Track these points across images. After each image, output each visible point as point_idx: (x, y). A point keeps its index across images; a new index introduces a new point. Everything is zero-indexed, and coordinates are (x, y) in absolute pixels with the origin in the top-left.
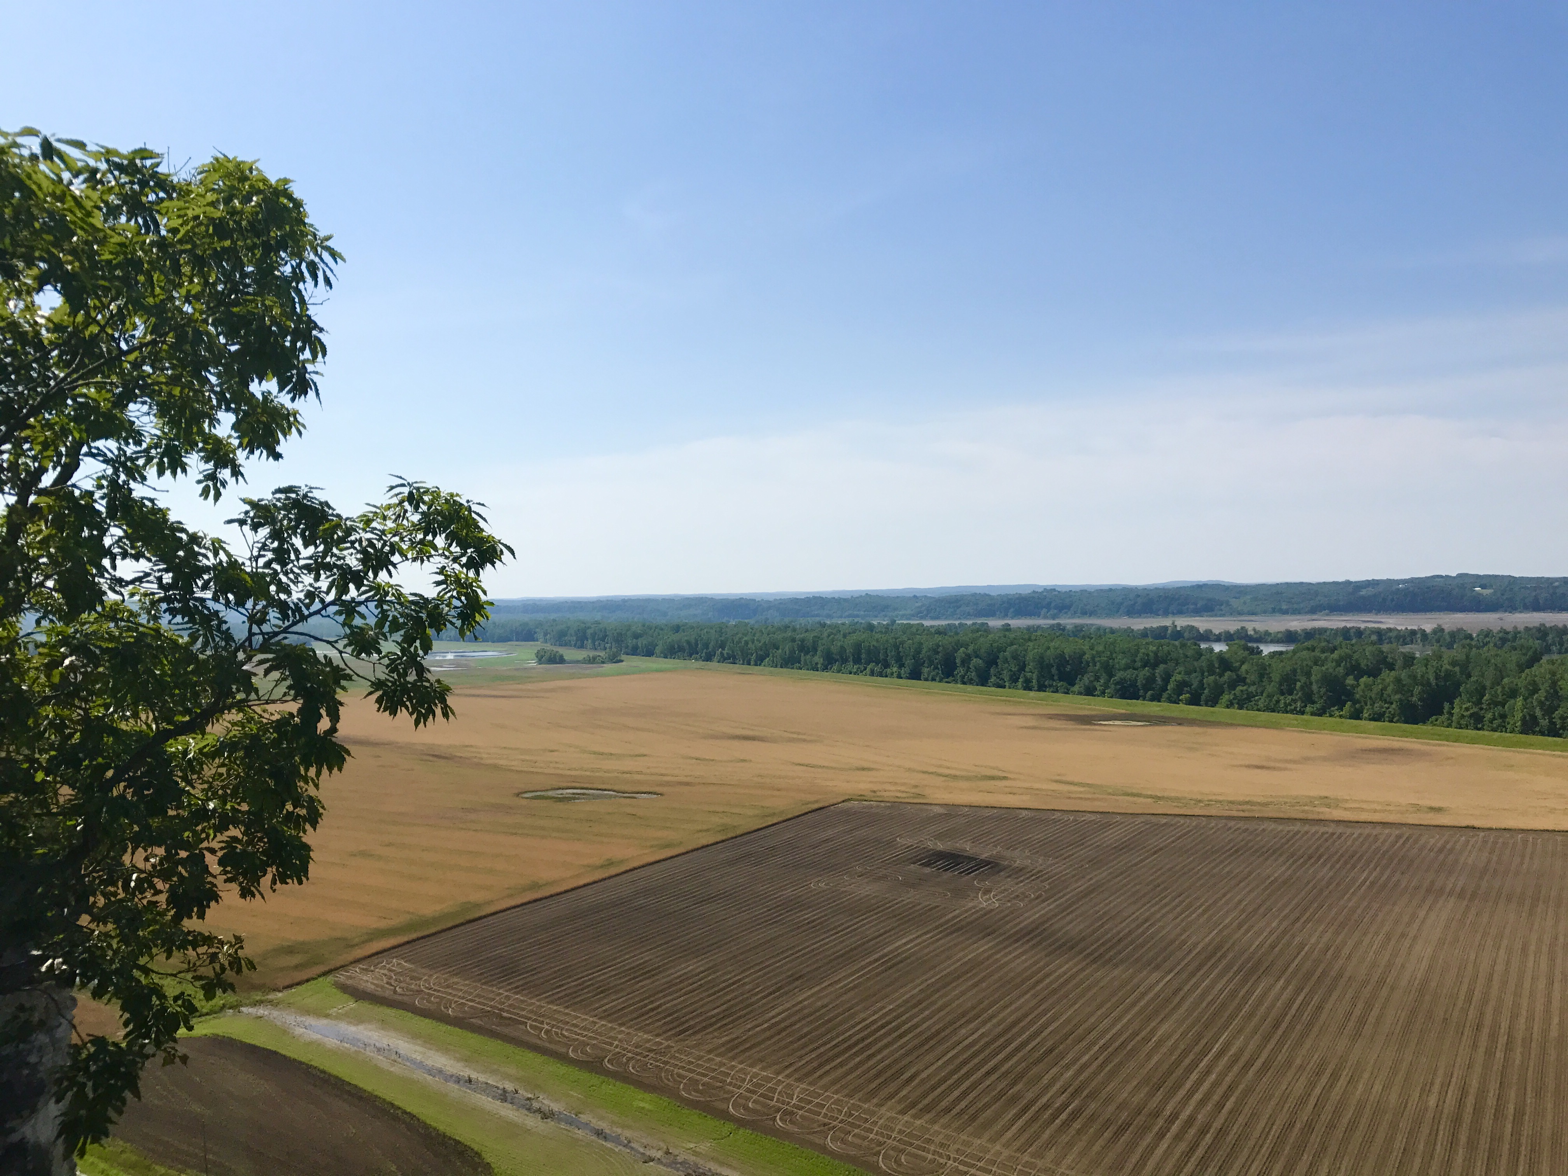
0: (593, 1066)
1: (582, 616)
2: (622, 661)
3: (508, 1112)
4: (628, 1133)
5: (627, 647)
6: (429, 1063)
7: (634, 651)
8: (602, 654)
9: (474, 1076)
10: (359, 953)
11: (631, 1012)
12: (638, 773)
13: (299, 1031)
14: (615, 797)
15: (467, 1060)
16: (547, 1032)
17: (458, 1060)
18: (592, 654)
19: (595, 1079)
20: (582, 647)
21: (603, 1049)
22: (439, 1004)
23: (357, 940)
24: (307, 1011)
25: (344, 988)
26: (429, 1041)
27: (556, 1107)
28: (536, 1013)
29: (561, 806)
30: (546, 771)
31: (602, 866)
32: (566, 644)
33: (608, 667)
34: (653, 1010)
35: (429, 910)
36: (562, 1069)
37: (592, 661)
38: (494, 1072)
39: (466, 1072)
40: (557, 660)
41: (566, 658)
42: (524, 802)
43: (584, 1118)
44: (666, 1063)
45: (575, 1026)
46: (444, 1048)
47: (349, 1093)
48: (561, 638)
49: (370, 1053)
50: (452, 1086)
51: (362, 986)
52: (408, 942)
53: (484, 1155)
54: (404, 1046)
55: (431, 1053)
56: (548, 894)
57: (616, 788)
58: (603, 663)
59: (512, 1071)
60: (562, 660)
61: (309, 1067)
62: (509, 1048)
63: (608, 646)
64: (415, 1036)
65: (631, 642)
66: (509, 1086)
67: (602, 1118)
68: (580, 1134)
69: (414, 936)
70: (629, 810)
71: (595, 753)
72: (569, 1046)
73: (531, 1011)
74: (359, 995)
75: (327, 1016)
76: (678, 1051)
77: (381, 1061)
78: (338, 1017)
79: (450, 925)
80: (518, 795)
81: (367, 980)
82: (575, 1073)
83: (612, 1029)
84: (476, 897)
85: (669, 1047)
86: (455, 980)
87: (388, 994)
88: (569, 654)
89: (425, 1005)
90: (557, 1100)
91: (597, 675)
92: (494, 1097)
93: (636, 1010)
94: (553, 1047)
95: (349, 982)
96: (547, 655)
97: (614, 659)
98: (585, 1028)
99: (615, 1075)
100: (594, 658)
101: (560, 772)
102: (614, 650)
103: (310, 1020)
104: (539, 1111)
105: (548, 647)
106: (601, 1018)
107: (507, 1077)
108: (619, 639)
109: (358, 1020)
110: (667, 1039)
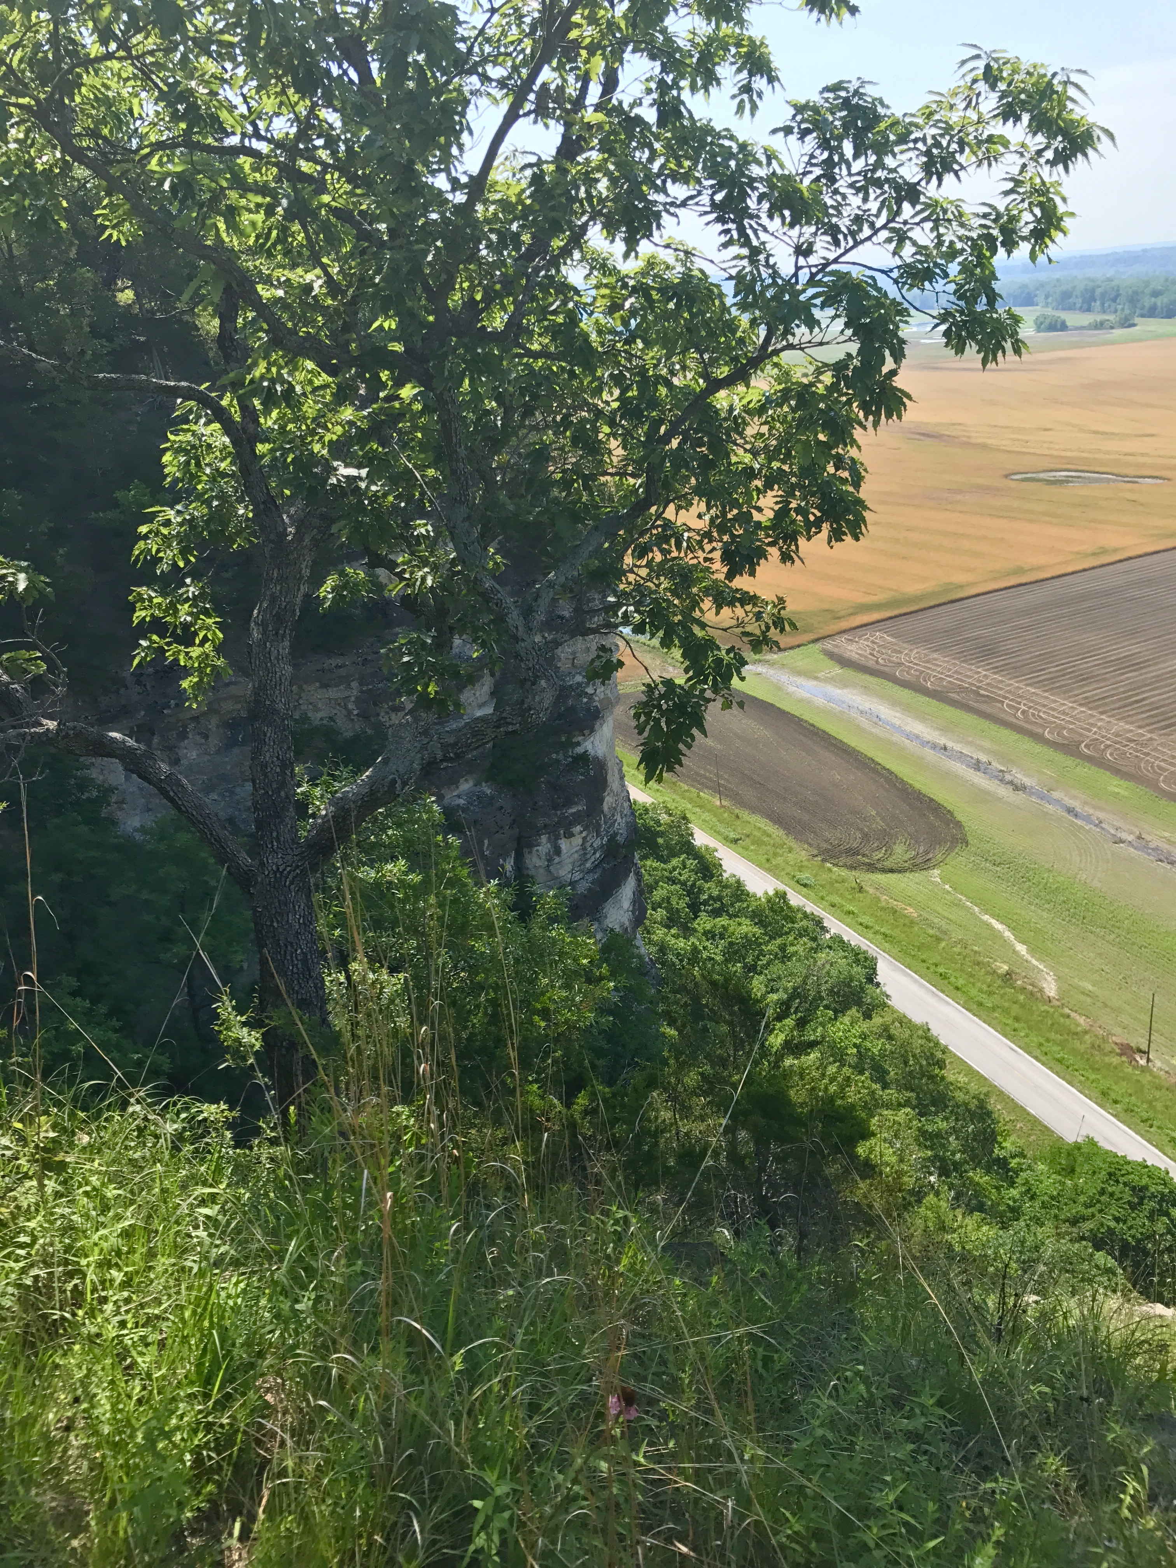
0: (1070, 748)
1: (1093, 273)
2: (1134, 325)
3: (979, 780)
4: (1101, 815)
5: (1143, 308)
6: (908, 728)
7: (1152, 313)
8: (1111, 317)
9: (950, 744)
10: (845, 624)
11: (1113, 702)
12: (1142, 455)
13: (792, 689)
14: (1114, 481)
15: (944, 730)
16: (1024, 712)
17: (937, 729)
18: (1099, 318)
19: (1070, 761)
20: (1089, 310)
21: (1081, 735)
22: (918, 677)
23: (842, 613)
24: (799, 673)
25: (831, 655)
26: (907, 709)
27: (1027, 781)
28: (1014, 694)
29: (1053, 489)
30: (1038, 452)
31: (1094, 554)
32: (1071, 308)
33: (1119, 332)
34: (1137, 702)
35: (912, 588)
36: (1038, 748)
37: (1099, 326)
38: (969, 743)
39: (942, 741)
40: (1059, 326)
41: (1068, 324)
42: (1013, 484)
43: (1056, 795)
44: (1147, 754)
45: (1053, 709)
46: (922, 717)
47: (835, 746)
48: (1065, 300)
49: (854, 714)
50: (927, 750)
51: (847, 654)
52: (891, 618)
53: (956, 814)
54: (886, 712)
55: (909, 720)
56: (1032, 579)
57: (1115, 471)
58: (1112, 328)
59: (987, 744)
60: (1063, 327)
61: (801, 720)
62: (985, 724)
63: (1120, 307)
64: (894, 703)
65: (1148, 301)
66: (983, 758)
67: (1074, 798)
68: (1050, 808)
69: (896, 612)
70: (1129, 496)
71: (1095, 432)
72: (1045, 728)
73: (1010, 692)
74: (844, 662)
75: (816, 678)
76: (1162, 744)
77: (863, 722)
78: (827, 680)
79: (932, 604)
80: (1006, 476)
81: (853, 649)
82: (1050, 753)
83: (1092, 716)
84: (960, 578)
85: (1151, 739)
86: (935, 655)
87: (871, 663)
88: (1072, 319)
89: (907, 677)
90: (1029, 776)
91: (1106, 343)
92: (968, 766)
93: (1120, 700)
94: (1029, 727)
95: (836, 650)
96: (1048, 321)
97: (1126, 323)
98: (1064, 713)
99: (1089, 759)
100: (1102, 323)
101: (1055, 453)
102: (1127, 312)
103: (800, 680)
104: (1011, 783)
105: (1049, 311)
106: (1081, 705)
107: (982, 749)
108: (1134, 299)
109: (844, 684)
110: (1150, 732)
